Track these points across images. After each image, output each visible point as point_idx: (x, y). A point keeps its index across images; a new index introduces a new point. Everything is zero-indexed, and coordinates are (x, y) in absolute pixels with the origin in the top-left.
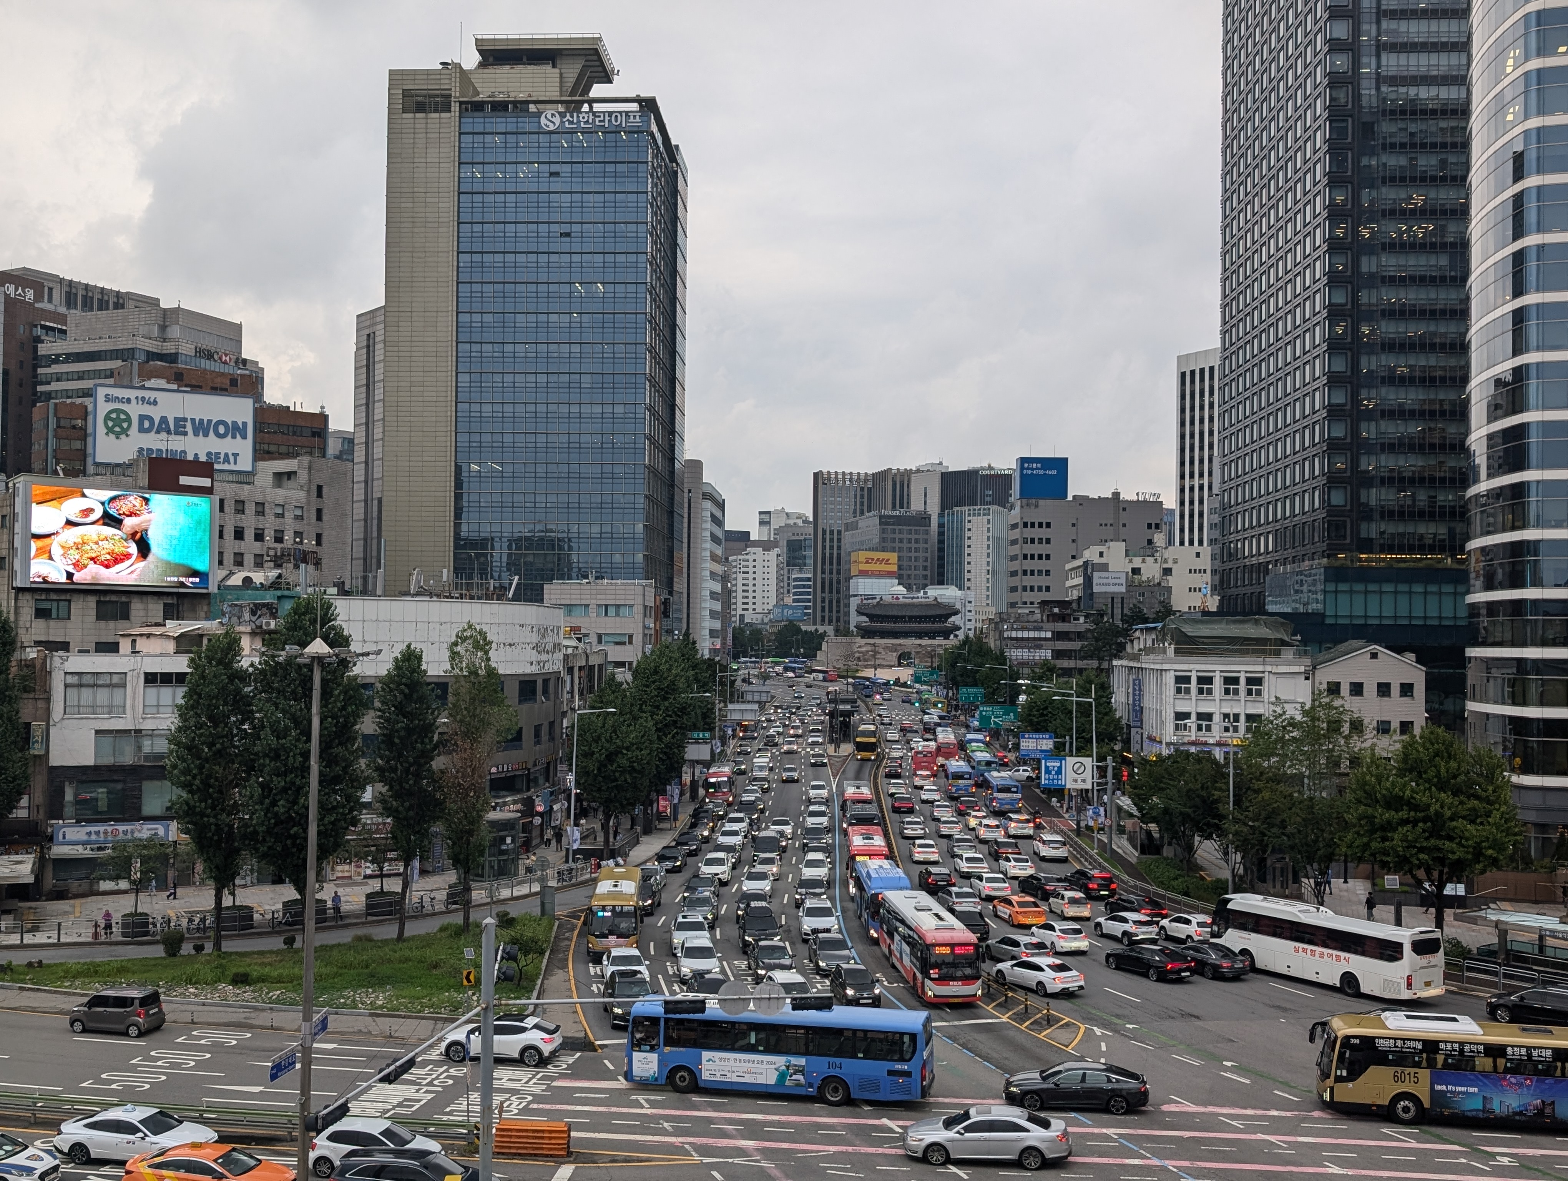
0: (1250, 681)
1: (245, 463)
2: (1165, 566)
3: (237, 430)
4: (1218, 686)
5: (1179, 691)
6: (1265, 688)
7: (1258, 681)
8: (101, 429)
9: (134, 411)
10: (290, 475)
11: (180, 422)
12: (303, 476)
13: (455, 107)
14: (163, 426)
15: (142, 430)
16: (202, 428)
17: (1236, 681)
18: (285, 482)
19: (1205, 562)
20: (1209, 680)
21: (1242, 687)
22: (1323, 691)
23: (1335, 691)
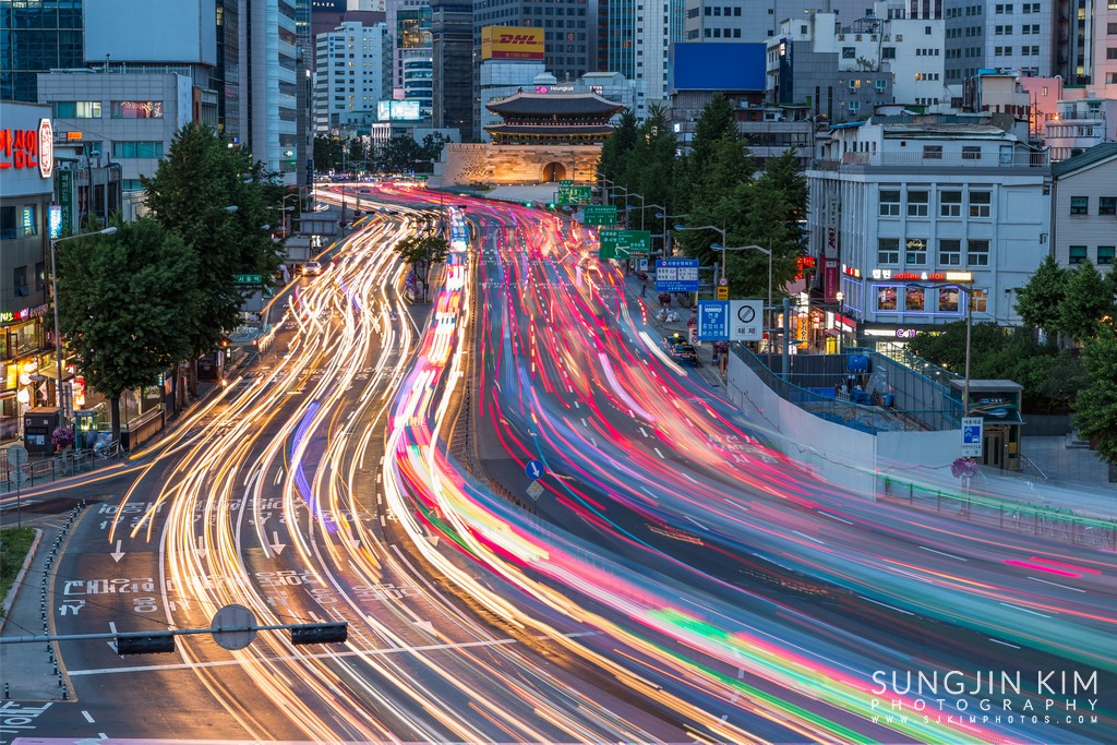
0: (975, 197)
2: (886, 45)
4: (933, 203)
5: (884, 210)
6: (992, 206)
7: (985, 197)
17: (956, 197)
19: (938, 40)
20: (923, 196)
21: (964, 205)
22: (1064, 206)
23: (1079, 208)
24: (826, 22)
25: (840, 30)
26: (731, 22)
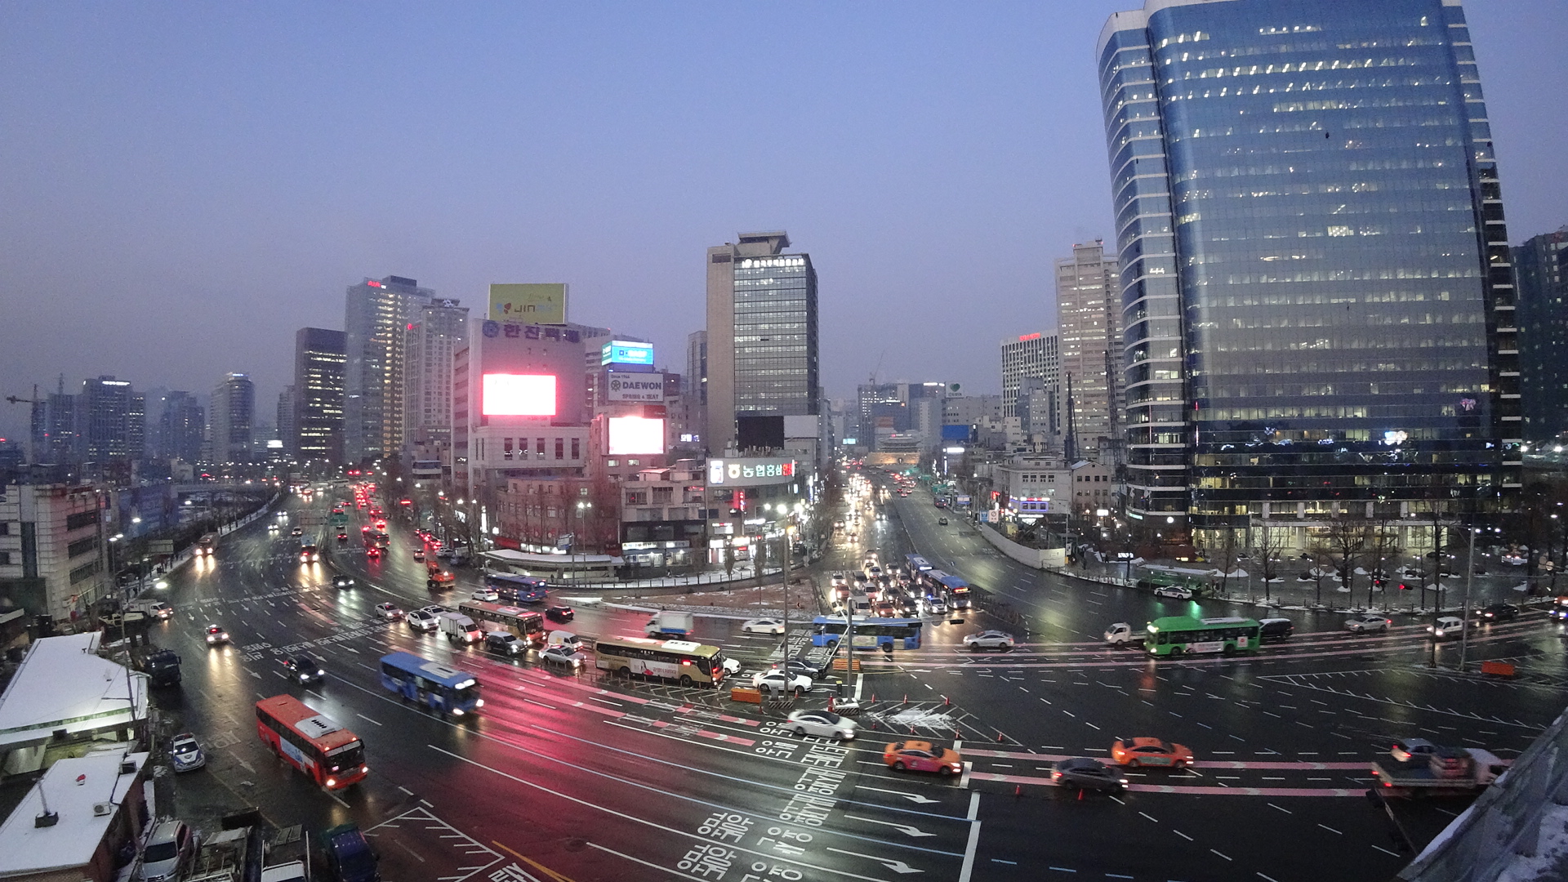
0: (1050, 477)
1: (660, 399)
3: (657, 386)
4: (1038, 478)
6: (1055, 479)
7: (1053, 477)
8: (610, 389)
9: (622, 380)
10: (675, 402)
11: (637, 384)
12: (681, 403)
13: (732, 260)
14: (631, 385)
15: (624, 388)
16: (645, 386)
17: (1045, 477)
18: (674, 405)
19: (1019, 423)
20: (1035, 477)
21: (1047, 479)
22: (1075, 479)
23: (1080, 479)
24: (986, 418)
25: (991, 421)
26: (956, 418)
